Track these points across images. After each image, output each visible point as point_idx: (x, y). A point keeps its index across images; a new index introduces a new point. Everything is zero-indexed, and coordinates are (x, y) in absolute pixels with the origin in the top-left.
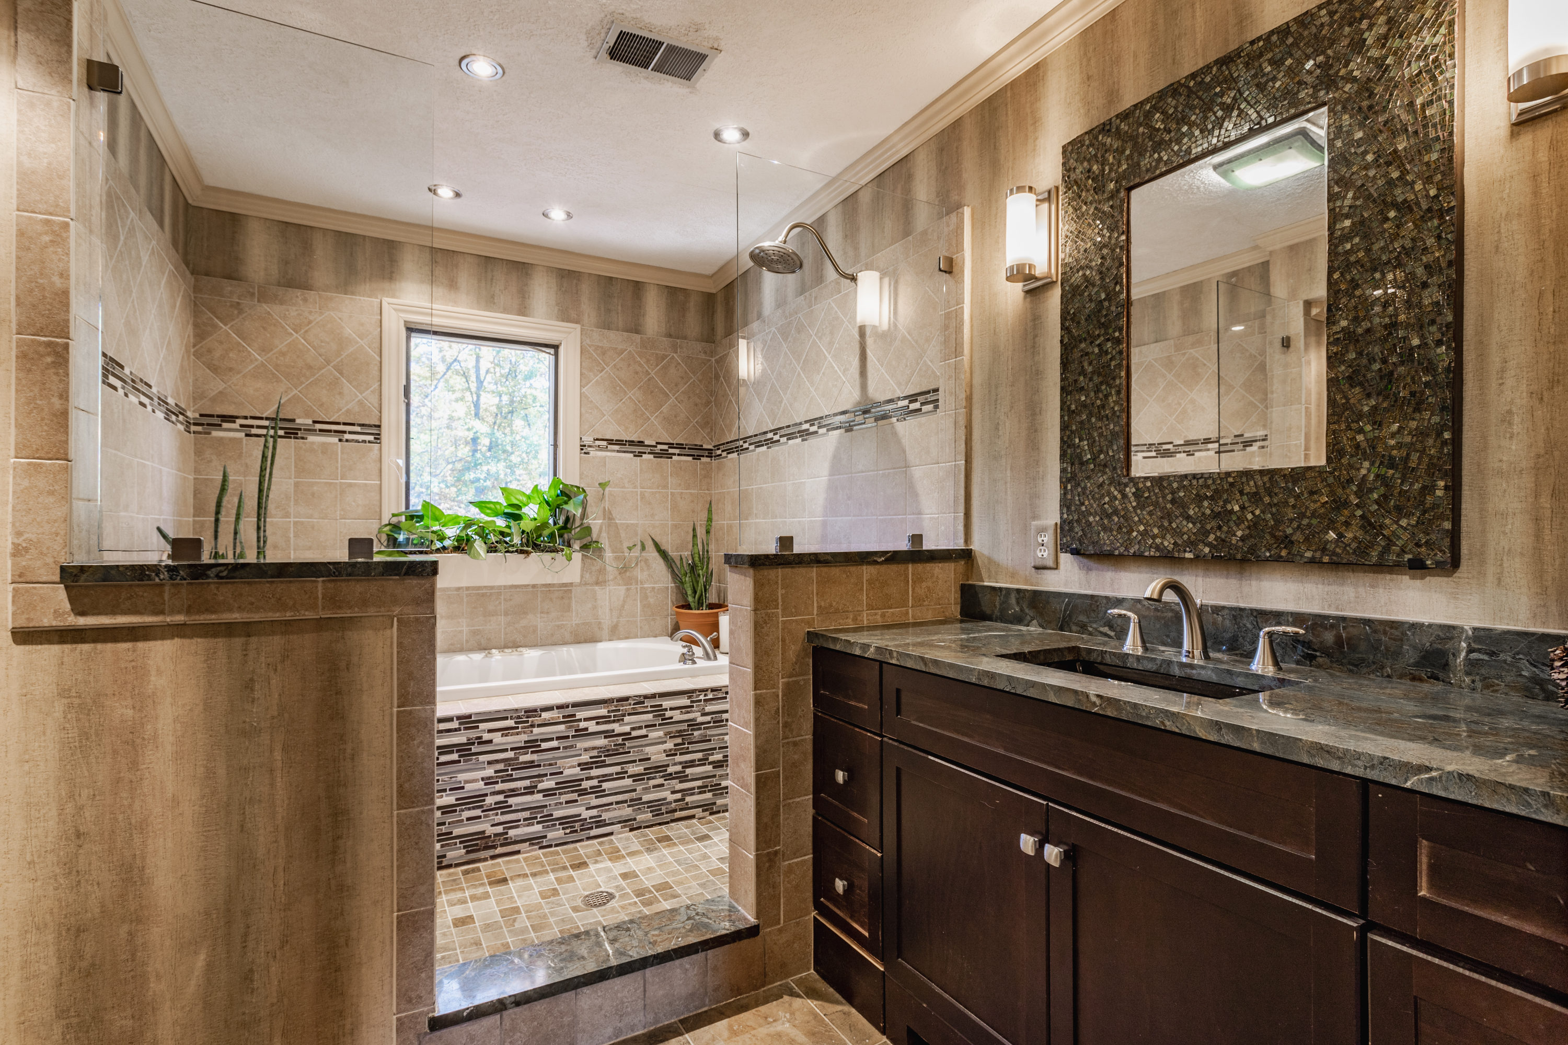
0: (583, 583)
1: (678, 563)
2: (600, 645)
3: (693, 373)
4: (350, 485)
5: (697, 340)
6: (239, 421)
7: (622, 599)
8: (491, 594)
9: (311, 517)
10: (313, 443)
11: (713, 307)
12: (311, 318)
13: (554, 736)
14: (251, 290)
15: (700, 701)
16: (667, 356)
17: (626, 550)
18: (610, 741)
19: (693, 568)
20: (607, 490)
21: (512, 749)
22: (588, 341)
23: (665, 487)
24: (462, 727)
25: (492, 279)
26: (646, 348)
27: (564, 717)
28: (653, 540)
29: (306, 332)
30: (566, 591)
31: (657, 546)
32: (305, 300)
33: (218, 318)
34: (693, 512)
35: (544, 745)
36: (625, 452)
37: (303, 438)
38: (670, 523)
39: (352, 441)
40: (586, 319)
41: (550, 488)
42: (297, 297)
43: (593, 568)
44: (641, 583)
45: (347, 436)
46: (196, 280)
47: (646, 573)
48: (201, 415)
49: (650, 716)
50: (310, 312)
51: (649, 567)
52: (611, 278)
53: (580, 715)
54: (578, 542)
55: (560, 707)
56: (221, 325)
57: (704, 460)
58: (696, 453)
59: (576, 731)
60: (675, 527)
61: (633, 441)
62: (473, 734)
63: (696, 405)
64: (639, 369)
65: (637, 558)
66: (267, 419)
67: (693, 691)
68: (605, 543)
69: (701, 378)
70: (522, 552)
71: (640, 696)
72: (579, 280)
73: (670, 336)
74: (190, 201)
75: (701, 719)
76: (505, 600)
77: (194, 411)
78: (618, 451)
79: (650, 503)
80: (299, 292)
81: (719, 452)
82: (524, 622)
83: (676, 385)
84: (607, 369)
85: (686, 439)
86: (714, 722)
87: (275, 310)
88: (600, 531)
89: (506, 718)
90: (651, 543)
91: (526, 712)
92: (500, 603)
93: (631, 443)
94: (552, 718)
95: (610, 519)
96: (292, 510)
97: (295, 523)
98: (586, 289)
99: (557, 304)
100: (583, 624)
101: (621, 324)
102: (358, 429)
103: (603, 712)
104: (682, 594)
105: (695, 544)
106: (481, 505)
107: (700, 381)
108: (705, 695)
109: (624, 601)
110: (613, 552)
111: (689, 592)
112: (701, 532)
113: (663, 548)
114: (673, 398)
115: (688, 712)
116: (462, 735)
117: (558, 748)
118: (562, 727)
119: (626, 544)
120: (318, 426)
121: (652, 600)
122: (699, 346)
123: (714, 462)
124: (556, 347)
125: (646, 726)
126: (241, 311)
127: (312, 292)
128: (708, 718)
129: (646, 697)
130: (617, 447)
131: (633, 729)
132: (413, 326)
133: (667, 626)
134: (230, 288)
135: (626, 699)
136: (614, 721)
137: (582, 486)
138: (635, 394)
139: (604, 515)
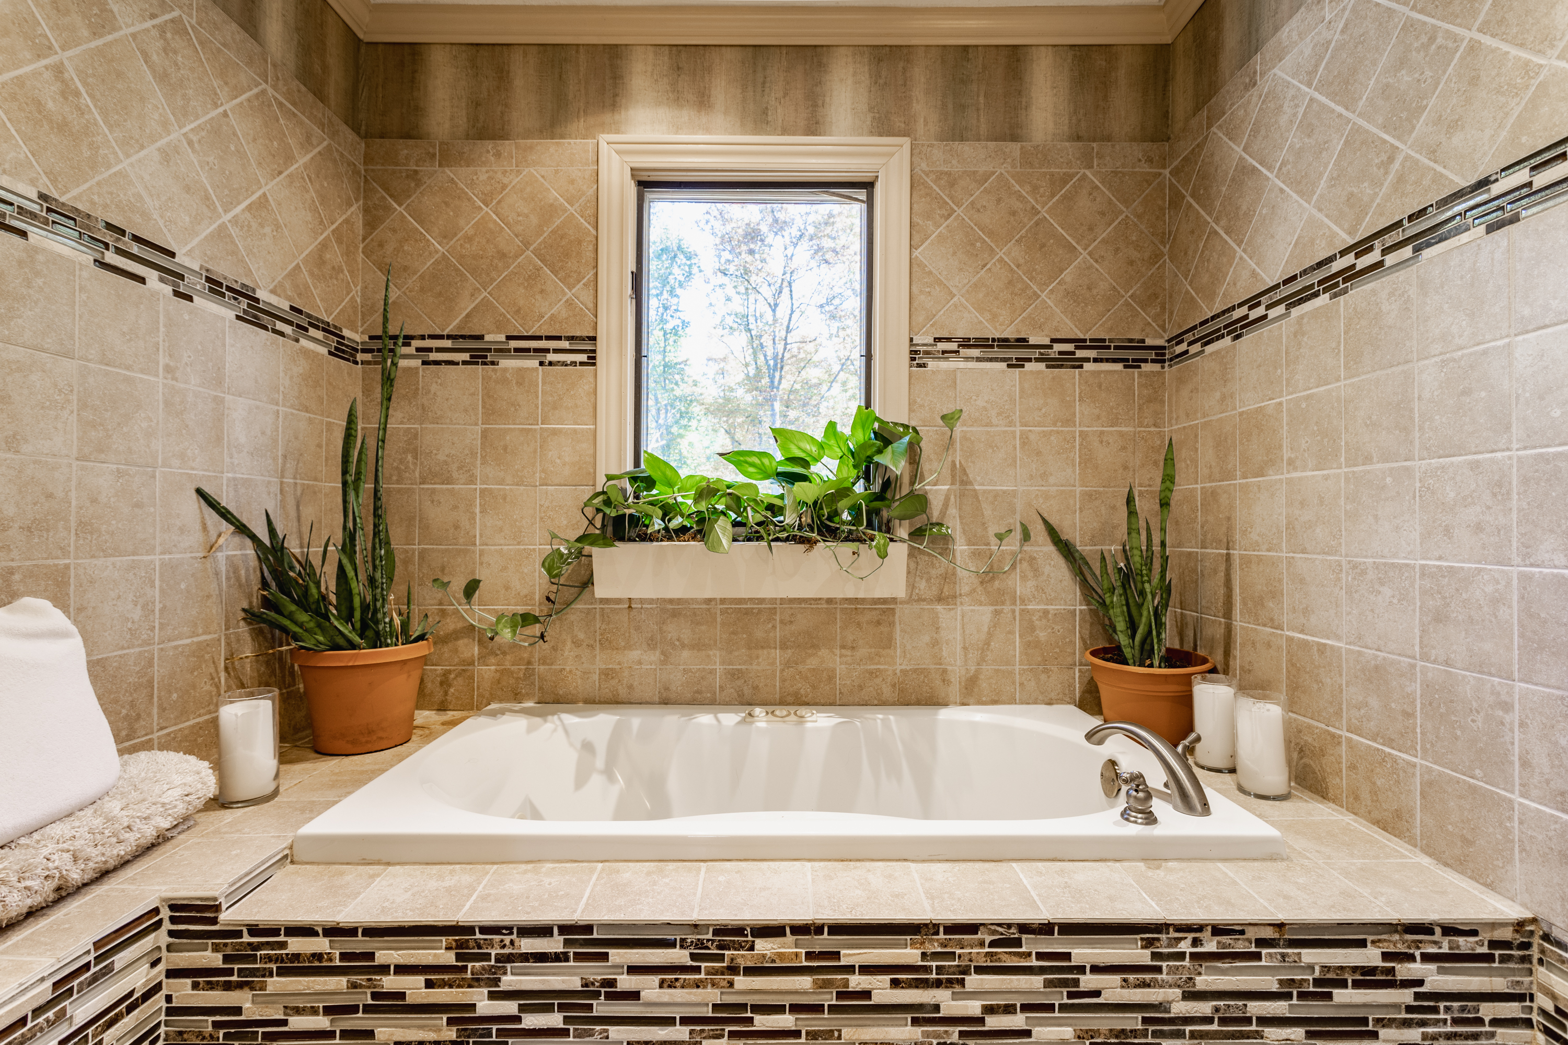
0: (913, 598)
1: (1096, 567)
2: (946, 714)
3: (1126, 202)
4: (555, 432)
5: (1133, 139)
6: (416, 343)
7: (985, 629)
8: (760, 610)
9: (502, 482)
10: (505, 370)
11: (1166, 71)
12: (506, 181)
13: (787, 1001)
14: (431, 150)
15: (1181, 956)
16: (1071, 176)
17: (994, 540)
18: (926, 1034)
19: (1127, 577)
20: (958, 429)
21: (685, 1021)
22: (924, 166)
23: (1069, 422)
24: (571, 951)
25: (764, 83)
26: (1031, 165)
27: (809, 955)
28: (1045, 521)
29: (499, 202)
30: (884, 611)
31: (1052, 532)
32: (498, 155)
33: (391, 196)
34: (1125, 468)
35: (762, 1022)
36: (991, 360)
37: (493, 363)
38: (1078, 490)
39: (558, 363)
40: (920, 128)
41: (854, 427)
42: (488, 152)
43: (934, 572)
44: (1023, 601)
45: (551, 357)
46: (367, 146)
47: (1031, 584)
48: (371, 338)
49: (1037, 981)
50: (504, 173)
51: (1036, 572)
52: (966, 48)
53: (851, 955)
54: (906, 523)
55: (800, 930)
56: (395, 205)
57: (1147, 367)
58: (1131, 355)
59: (840, 995)
60: (1089, 497)
61: (1006, 340)
62: (595, 972)
63: (1131, 263)
64: (1017, 205)
65: (1014, 554)
66: (449, 337)
67: (1160, 927)
68: (954, 526)
69: (1140, 210)
70: (802, 540)
71: (1009, 926)
72: (908, 61)
73: (1079, 138)
74: (361, 36)
75: (1181, 1008)
76: (782, 622)
77: (362, 333)
78: (979, 359)
79: (1039, 453)
80: (489, 144)
81: (1179, 349)
82: (812, 663)
83: (1091, 229)
84: (959, 211)
85: (1111, 329)
86: (1223, 1021)
87: (458, 174)
88: (946, 505)
89: (671, 944)
90: (1040, 526)
91: (717, 932)
92: (774, 627)
93: (1004, 343)
94: (781, 956)
95: (962, 483)
96: (478, 472)
97: (482, 491)
98: (920, 75)
99: (871, 109)
100: (915, 671)
101: (983, 129)
102: (565, 344)
103: (909, 954)
104: (1104, 626)
105: (1132, 530)
106: (737, 458)
107: (1139, 217)
108: (1196, 942)
109: (990, 635)
110: (970, 543)
111: (1121, 625)
112: (1146, 506)
113: (1064, 537)
114: (1085, 254)
115: (1145, 985)
116: (570, 972)
117: (796, 1034)
118: (805, 982)
119: (993, 529)
120: (514, 344)
121: (1042, 635)
122: (1137, 150)
123: (1169, 372)
124: (868, 186)
125: (1026, 1008)
126: (419, 183)
127: (507, 142)
128: (1204, 1008)
129: (1025, 928)
130: (976, 352)
131: (990, 1010)
132: (645, 177)
133: (1071, 685)
134: (406, 151)
135: (972, 928)
136: (938, 984)
137: (913, 423)
138: (1010, 252)
139: (953, 476)
